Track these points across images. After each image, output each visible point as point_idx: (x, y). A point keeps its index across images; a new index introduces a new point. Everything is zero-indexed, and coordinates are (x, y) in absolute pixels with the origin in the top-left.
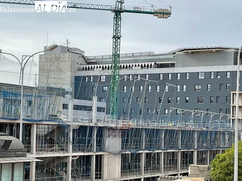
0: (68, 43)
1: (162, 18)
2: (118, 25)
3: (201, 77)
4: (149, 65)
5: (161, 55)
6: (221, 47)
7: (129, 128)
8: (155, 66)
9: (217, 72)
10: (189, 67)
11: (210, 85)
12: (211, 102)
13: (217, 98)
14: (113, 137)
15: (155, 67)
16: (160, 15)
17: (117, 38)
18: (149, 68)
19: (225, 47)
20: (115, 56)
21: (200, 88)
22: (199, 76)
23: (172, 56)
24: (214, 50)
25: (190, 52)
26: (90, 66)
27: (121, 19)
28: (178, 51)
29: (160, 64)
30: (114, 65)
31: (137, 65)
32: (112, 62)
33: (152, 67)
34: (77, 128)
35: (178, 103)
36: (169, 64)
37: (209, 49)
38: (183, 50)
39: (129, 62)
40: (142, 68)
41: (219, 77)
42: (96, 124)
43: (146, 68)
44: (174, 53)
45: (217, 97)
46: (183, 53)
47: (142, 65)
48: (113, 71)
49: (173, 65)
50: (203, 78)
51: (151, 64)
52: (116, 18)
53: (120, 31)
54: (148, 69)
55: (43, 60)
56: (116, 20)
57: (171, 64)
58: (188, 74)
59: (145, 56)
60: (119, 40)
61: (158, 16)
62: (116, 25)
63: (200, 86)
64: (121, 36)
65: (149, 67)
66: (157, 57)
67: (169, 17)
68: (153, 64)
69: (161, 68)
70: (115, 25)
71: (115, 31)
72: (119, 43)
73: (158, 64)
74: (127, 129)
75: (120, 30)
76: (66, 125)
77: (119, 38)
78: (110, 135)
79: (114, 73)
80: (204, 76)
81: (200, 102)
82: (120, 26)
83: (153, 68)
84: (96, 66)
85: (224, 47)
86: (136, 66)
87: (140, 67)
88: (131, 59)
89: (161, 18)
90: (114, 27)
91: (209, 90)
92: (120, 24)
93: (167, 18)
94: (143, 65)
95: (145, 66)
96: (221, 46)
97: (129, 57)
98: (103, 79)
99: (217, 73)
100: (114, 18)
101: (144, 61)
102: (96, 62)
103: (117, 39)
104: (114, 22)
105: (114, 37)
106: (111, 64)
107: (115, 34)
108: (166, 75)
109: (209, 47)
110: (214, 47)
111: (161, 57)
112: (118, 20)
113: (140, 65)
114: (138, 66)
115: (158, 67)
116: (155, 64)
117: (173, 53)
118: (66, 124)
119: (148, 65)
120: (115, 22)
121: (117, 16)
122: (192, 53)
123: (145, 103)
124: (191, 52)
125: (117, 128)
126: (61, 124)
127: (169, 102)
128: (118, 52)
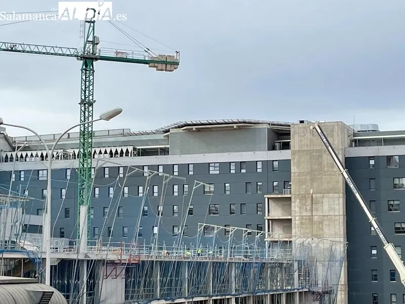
1: (163, 70)
2: (89, 81)
3: (214, 171)
4: (124, 151)
5: (142, 134)
6: (247, 121)
7: (139, 261)
8: (134, 153)
9: (241, 162)
10: (193, 155)
11: (229, 184)
12: (231, 213)
13: (242, 208)
14: (113, 278)
15: (135, 155)
16: (160, 66)
17: (87, 103)
18: (124, 156)
19: (253, 121)
20: (84, 135)
21: (212, 189)
22: (211, 169)
23: (162, 136)
24: (235, 126)
25: (194, 129)
26: (19, 154)
27: (94, 71)
28: (173, 128)
29: (142, 149)
30: (82, 150)
31: (103, 152)
32: (80, 146)
33: (130, 154)
34: (56, 264)
35: (176, 215)
36: (157, 149)
37: (226, 123)
38: (183, 126)
40: (112, 157)
41: (243, 171)
42: (86, 256)
43: (119, 156)
44: (168, 131)
45: (241, 204)
46: (183, 131)
47: (111, 151)
48: (81, 161)
49: (165, 151)
50: (218, 172)
51: (127, 150)
52: (86, 70)
53: (93, 93)
54: (121, 158)
56: (86, 73)
57: (160, 149)
58: (191, 167)
59: (114, 136)
60: (91, 108)
61: (157, 67)
62: (85, 82)
63: (212, 186)
64: (95, 101)
65: (124, 154)
67: (176, 69)
68: (130, 149)
69: (144, 156)
70: (83, 82)
71: (83, 92)
72: (91, 112)
73: (139, 149)
74: (136, 262)
75: (92, 91)
76: (40, 259)
77: (91, 104)
78: (108, 275)
79: (83, 165)
80: (218, 168)
81: (213, 214)
82: (93, 84)
83: (131, 156)
84: (29, 153)
85: (251, 121)
86: (100, 153)
87: (108, 155)
89: (161, 70)
90: (83, 84)
91: (228, 193)
92: (92, 81)
93: (172, 71)
94: (114, 152)
95: (116, 153)
96: (247, 119)
99: (241, 164)
100: (82, 70)
101: (114, 144)
102: (29, 147)
103: (87, 105)
104: (82, 76)
105: (83, 102)
106: (79, 149)
107: (83, 98)
109: (226, 121)
110: (235, 121)
111: (144, 138)
112: (89, 73)
113: (108, 152)
114: (104, 154)
115: (139, 155)
116: (134, 149)
117: (164, 131)
118: (40, 257)
119: (122, 150)
120: (84, 77)
121: (86, 66)
122: (198, 130)
123: (119, 216)
124: (196, 128)
125: (123, 262)
126: (32, 256)
128: (90, 129)
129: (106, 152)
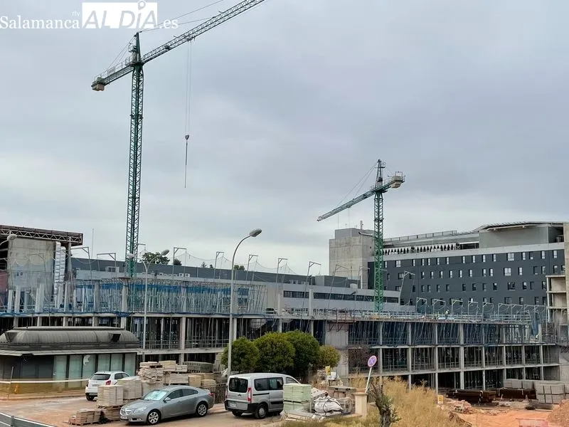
0: (362, 225)
4: (450, 246)
5: (465, 234)
8: (457, 247)
9: (530, 252)
11: (521, 268)
12: (524, 289)
13: (532, 285)
15: (458, 249)
18: (451, 249)
22: (509, 257)
23: (476, 235)
24: (524, 226)
26: (384, 250)
28: (482, 229)
29: (464, 245)
36: (474, 244)
39: (427, 243)
40: (442, 250)
41: (532, 258)
43: (447, 250)
44: (478, 232)
45: (531, 282)
46: (487, 231)
47: (441, 247)
49: (477, 246)
50: (513, 259)
51: (452, 246)
54: (449, 251)
55: (333, 245)
58: (495, 256)
59: (446, 236)
60: (381, 224)
63: (510, 269)
66: (462, 237)
68: (454, 245)
69: (465, 249)
73: (462, 245)
80: (514, 257)
81: (511, 289)
83: (455, 249)
84: (391, 249)
86: (435, 248)
87: (439, 249)
88: (432, 240)
91: (521, 274)
94: (443, 247)
95: (446, 248)
97: (431, 238)
98: (399, 264)
99: (529, 254)
101: (446, 241)
102: (393, 245)
108: (469, 258)
109: (517, 223)
110: (523, 222)
111: (466, 236)
115: (461, 249)
116: (457, 245)
122: (498, 230)
124: (496, 229)
127: (474, 289)
129: (438, 247)
